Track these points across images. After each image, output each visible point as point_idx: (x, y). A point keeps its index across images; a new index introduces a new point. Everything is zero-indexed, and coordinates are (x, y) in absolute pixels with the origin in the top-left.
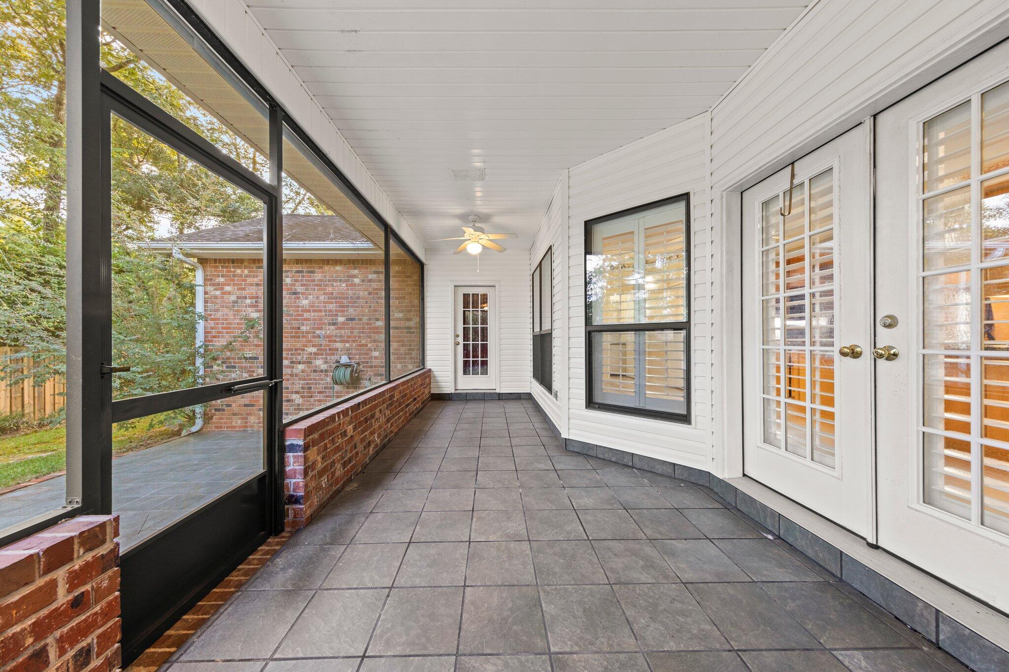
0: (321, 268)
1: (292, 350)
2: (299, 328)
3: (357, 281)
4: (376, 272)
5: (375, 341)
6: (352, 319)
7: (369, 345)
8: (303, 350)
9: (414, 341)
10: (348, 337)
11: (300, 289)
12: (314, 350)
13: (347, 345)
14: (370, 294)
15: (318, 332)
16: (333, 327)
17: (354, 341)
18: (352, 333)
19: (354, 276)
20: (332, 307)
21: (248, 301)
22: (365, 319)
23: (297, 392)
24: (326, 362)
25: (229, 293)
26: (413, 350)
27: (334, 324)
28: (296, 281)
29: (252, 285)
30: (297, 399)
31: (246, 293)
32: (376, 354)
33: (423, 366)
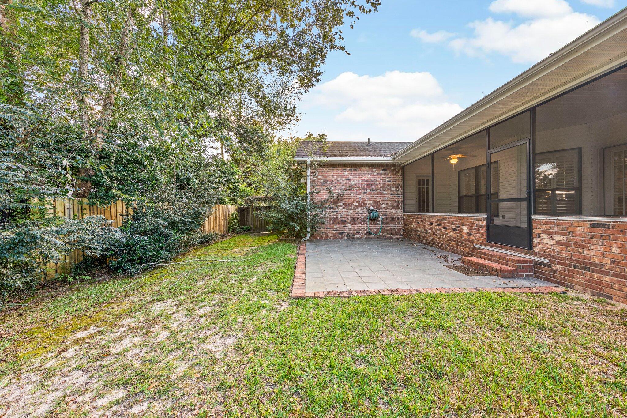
0: (360, 168)
1: (347, 204)
2: (350, 195)
3: (375, 174)
4: (383, 170)
5: (383, 200)
6: (373, 191)
7: (381, 202)
8: (352, 204)
9: (400, 200)
10: (371, 198)
11: (351, 177)
12: (357, 204)
13: (371, 202)
14: (381, 179)
15: (358, 196)
16: (365, 194)
17: (374, 200)
18: (373, 196)
19: (374, 172)
20: (365, 185)
21: (328, 183)
22: (379, 191)
23: (349, 223)
24: (362, 210)
25: (320, 179)
26: (400, 204)
27: (365, 193)
28: (349, 174)
29: (330, 175)
30: (349, 226)
31: (327, 179)
32: (383, 206)
33: (404, 211)
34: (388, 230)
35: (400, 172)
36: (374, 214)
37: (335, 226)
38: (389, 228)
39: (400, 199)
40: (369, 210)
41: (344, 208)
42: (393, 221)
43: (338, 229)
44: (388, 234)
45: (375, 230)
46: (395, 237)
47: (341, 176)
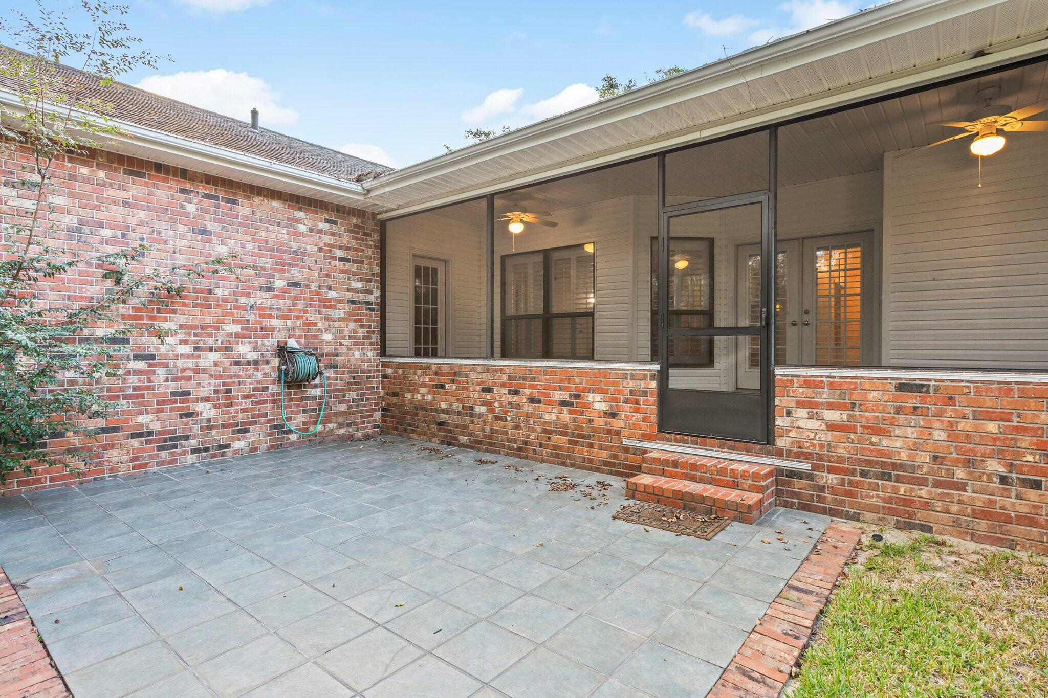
0: (248, 198)
1: (196, 327)
2: (210, 292)
3: (302, 228)
4: (327, 221)
5: (327, 319)
6: (296, 285)
7: (320, 324)
8: (217, 328)
9: (373, 321)
10: (290, 311)
11: (212, 226)
12: (236, 328)
13: (289, 323)
14: (320, 250)
15: (243, 300)
16: (267, 294)
17: (298, 318)
18: (296, 305)
19: (298, 221)
20: (267, 262)
21: (105, 233)
22: (314, 286)
23: (206, 400)
24: (255, 349)
25: (61, 210)
26: (373, 332)
27: (269, 289)
28: (206, 211)
29: (114, 203)
30: (207, 411)
31: (101, 215)
32: (328, 337)
33: (383, 352)
34: (341, 414)
35: (376, 236)
36: (305, 364)
37: (141, 419)
38: (343, 407)
39: (375, 317)
40: (283, 352)
41: (183, 342)
42: (354, 382)
43: (156, 426)
44: (340, 425)
45: (301, 418)
46: (359, 434)
47: (175, 215)
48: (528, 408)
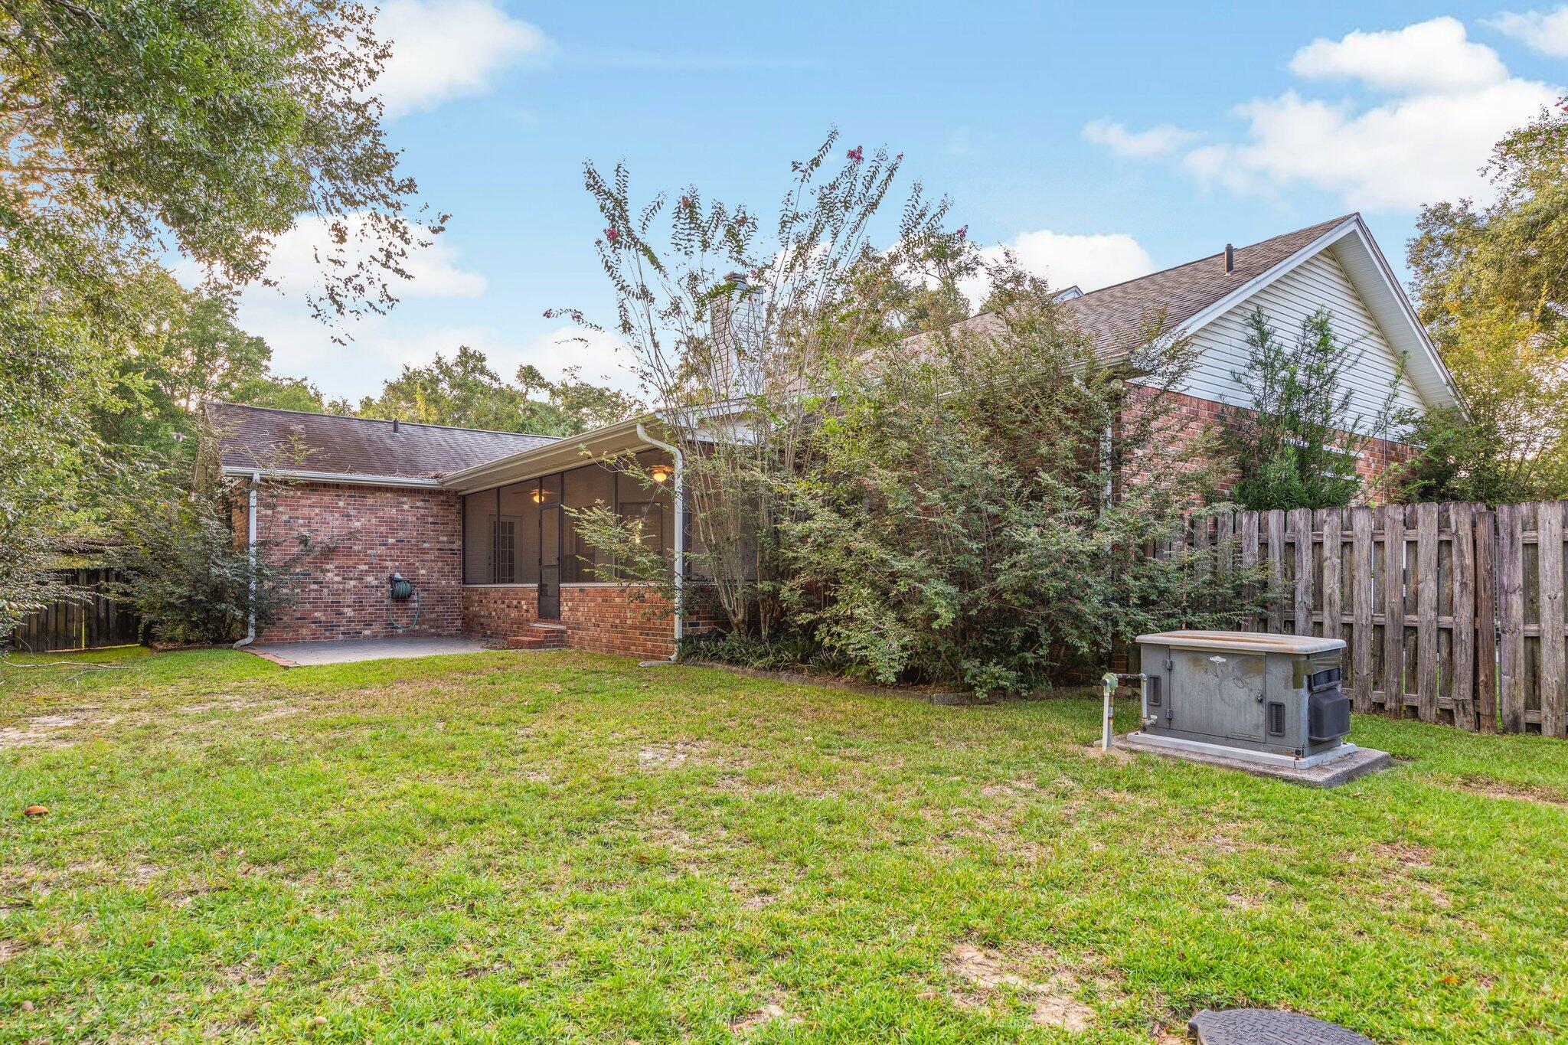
0: (372, 494)
1: (343, 567)
2: (351, 548)
3: (406, 507)
4: (422, 501)
5: (422, 560)
6: (401, 541)
7: (417, 564)
8: (355, 567)
9: (456, 561)
10: (397, 556)
11: (352, 512)
12: (366, 567)
13: (397, 563)
14: (418, 518)
15: (369, 552)
16: (383, 547)
17: (402, 560)
18: (401, 552)
19: (403, 503)
20: (383, 529)
21: (301, 521)
22: (413, 541)
23: (349, 606)
24: (376, 579)
25: (282, 513)
26: (456, 568)
27: (384, 545)
28: (349, 504)
29: (304, 506)
30: (349, 612)
31: (297, 514)
32: (423, 572)
33: (464, 583)
34: (432, 620)
35: (458, 506)
36: (402, 588)
37: (316, 614)
38: (434, 616)
39: (458, 559)
40: (392, 580)
41: (337, 575)
42: (441, 600)
43: (323, 618)
44: (432, 627)
45: (405, 620)
46: (446, 633)
47: (331, 509)
48: (507, 610)
